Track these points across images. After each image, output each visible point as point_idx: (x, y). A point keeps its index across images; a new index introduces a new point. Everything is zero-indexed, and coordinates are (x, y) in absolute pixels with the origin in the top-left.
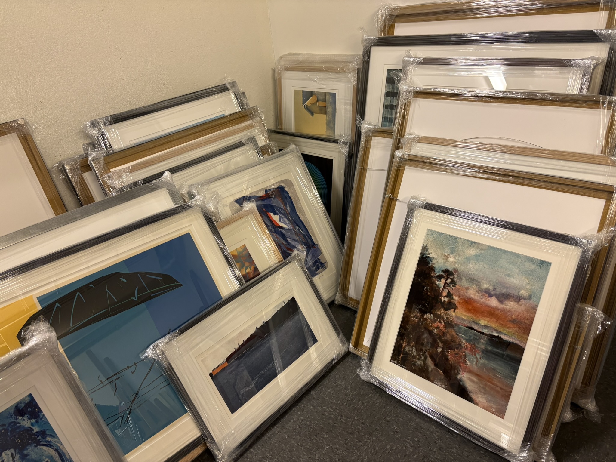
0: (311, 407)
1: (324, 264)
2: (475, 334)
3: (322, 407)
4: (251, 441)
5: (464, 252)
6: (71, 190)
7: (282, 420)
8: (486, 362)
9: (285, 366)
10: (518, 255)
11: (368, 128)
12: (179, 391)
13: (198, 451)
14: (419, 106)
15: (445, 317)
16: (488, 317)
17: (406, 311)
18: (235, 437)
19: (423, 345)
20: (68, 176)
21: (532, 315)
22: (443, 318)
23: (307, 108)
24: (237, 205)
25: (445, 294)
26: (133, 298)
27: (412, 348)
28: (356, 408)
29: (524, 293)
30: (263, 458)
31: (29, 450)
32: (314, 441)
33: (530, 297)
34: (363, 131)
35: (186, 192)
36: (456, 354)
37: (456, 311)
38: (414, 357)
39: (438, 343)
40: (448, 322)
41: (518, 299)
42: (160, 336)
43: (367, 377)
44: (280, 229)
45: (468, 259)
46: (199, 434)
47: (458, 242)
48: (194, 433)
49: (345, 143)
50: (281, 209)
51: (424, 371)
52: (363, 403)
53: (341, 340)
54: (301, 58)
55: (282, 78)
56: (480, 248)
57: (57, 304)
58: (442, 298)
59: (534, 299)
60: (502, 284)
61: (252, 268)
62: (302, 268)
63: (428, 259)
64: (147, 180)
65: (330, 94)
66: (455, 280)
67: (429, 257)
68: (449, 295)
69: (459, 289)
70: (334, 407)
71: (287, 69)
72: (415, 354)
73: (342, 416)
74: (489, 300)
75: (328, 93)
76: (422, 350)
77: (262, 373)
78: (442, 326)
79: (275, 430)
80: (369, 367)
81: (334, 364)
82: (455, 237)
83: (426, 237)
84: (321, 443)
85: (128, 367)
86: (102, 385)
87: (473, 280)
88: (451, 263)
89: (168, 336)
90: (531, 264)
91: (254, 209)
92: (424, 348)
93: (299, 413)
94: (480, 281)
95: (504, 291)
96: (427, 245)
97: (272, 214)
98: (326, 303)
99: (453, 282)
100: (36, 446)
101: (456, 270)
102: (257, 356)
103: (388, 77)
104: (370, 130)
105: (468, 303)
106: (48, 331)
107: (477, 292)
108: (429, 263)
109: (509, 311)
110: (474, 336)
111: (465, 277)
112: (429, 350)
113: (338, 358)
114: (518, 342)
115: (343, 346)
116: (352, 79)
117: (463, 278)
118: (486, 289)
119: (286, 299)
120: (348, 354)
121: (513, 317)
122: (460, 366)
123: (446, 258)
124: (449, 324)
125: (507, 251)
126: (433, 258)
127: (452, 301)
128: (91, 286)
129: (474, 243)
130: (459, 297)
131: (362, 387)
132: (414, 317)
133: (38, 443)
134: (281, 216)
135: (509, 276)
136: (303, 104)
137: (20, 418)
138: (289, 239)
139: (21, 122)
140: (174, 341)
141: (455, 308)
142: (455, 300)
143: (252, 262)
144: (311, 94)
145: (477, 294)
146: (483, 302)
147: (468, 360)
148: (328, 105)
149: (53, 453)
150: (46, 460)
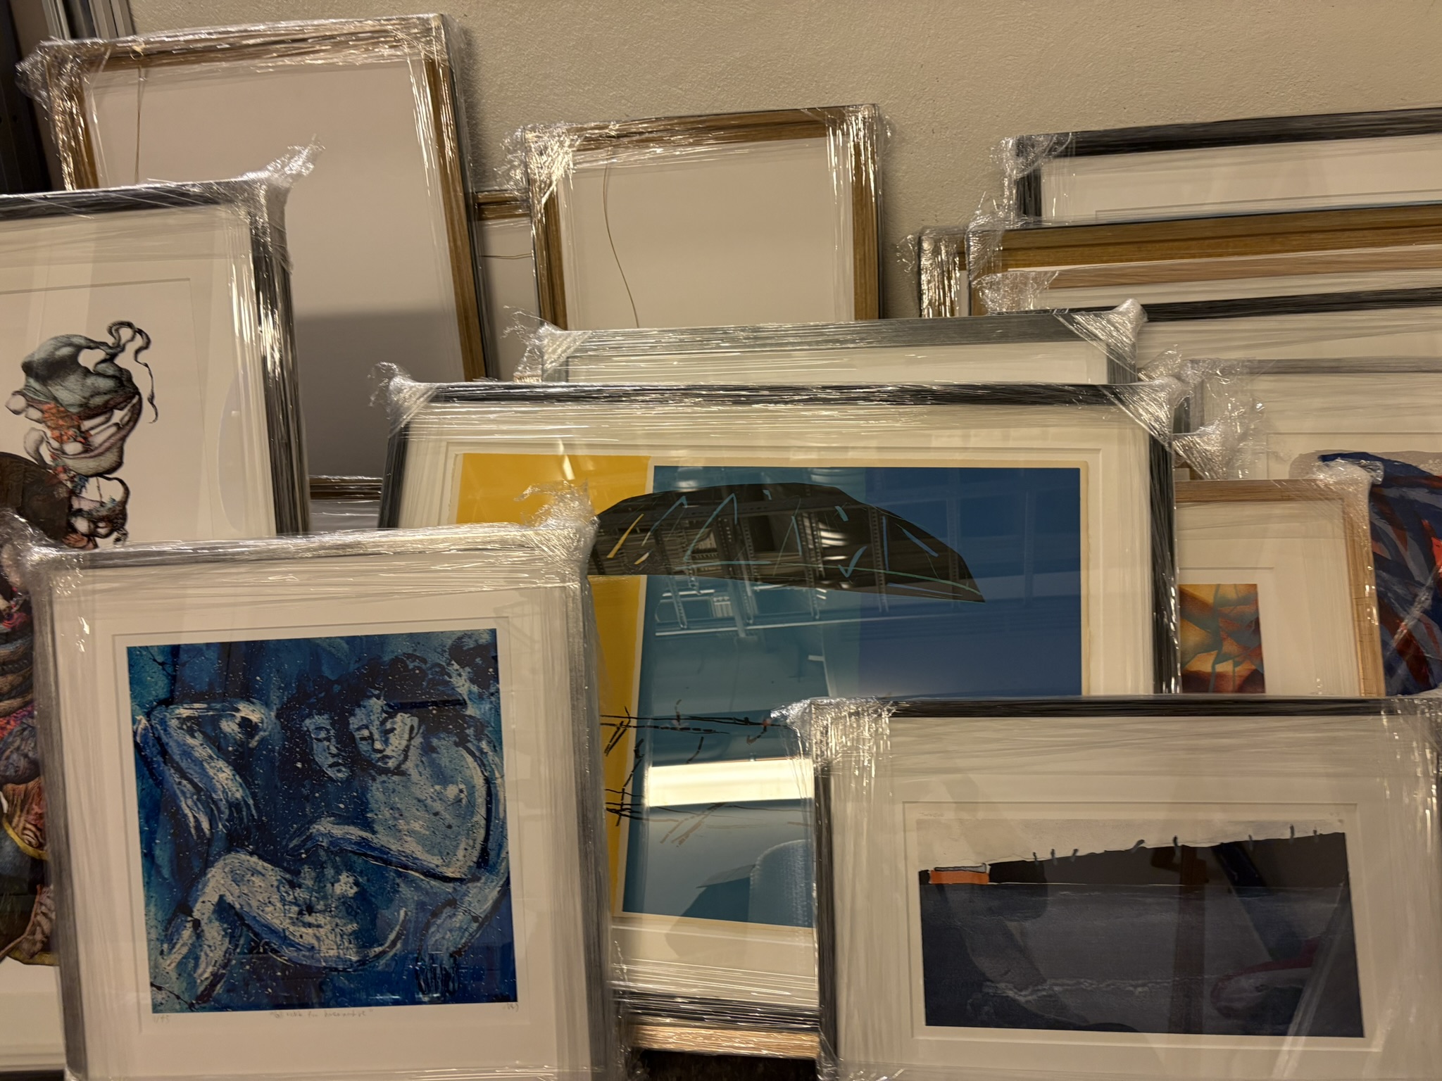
20: (919, 265)
26: (842, 569)
31: (444, 743)
57: (683, 500)
91: (1353, 486)
100: (457, 744)
119: (1311, 823)
133: (462, 742)
137: (456, 666)
143: (1253, 651)
149: (479, 781)
150: (462, 786)
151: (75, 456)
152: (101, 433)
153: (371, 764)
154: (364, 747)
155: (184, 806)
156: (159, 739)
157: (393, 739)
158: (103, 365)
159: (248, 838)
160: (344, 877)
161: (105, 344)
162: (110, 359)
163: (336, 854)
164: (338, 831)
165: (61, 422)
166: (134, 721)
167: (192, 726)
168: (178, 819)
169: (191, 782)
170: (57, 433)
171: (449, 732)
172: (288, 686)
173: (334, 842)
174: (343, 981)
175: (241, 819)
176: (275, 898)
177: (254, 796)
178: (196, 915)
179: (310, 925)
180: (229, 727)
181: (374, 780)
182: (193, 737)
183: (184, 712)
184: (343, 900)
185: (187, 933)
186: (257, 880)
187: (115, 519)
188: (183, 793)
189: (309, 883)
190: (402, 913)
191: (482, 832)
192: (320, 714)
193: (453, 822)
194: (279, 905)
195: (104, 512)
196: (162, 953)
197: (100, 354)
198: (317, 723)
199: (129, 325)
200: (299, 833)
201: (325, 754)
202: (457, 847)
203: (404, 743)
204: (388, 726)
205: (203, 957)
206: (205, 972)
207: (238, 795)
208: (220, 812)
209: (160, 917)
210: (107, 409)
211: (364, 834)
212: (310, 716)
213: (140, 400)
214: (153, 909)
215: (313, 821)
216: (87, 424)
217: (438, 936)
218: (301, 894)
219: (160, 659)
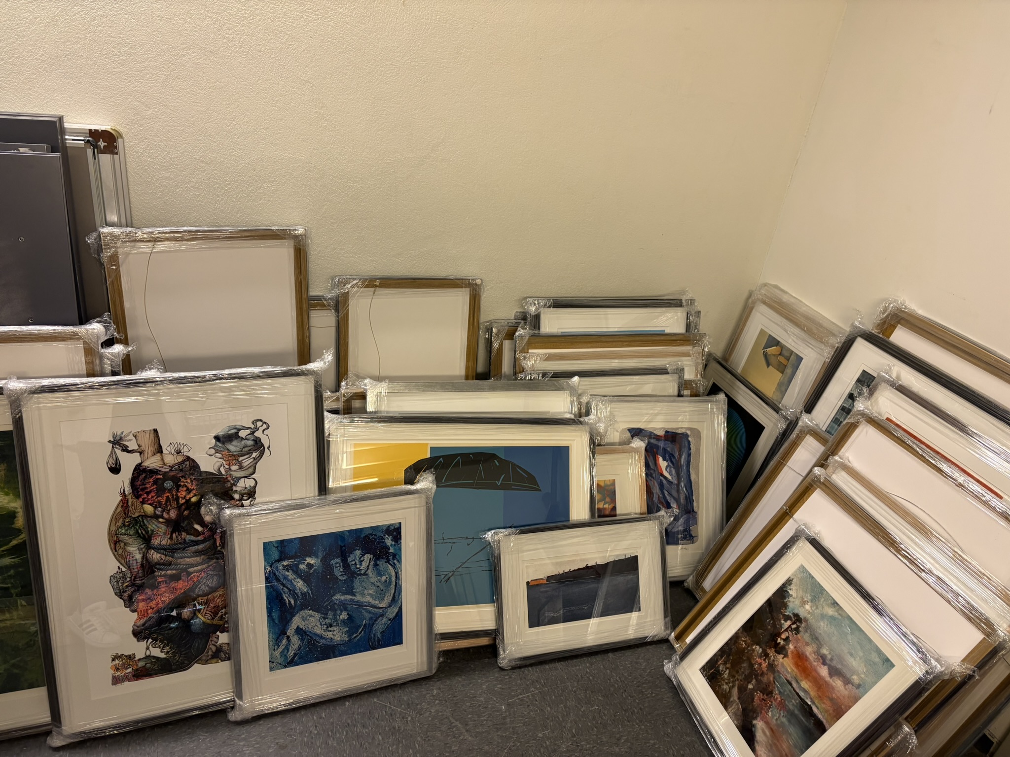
0: (602, 667)
1: (693, 537)
2: (790, 691)
3: (611, 672)
4: (533, 661)
5: (823, 607)
6: (487, 351)
7: (569, 661)
8: (787, 723)
9: (603, 614)
10: (870, 641)
11: (806, 423)
12: (496, 580)
13: (484, 641)
14: (867, 433)
15: (772, 658)
16: (811, 682)
17: (740, 632)
18: (522, 649)
19: (737, 672)
20: (491, 338)
21: (850, 704)
22: (770, 659)
23: (766, 356)
24: (628, 435)
25: (783, 636)
26: (497, 482)
27: (726, 669)
28: (643, 692)
29: (855, 679)
30: (537, 681)
32: (588, 695)
33: (858, 686)
34: (800, 423)
35: (586, 401)
36: (763, 699)
37: (785, 659)
38: (723, 679)
39: (753, 679)
40: (773, 665)
41: (847, 681)
42: (502, 526)
43: (670, 672)
44: (662, 478)
45: (823, 616)
46: (494, 628)
47: (822, 594)
48: (489, 624)
49: (785, 418)
50: (674, 457)
51: (725, 698)
52: (652, 693)
53: (666, 624)
54: (785, 298)
55: (755, 308)
56: (840, 612)
57: (441, 459)
58: (779, 639)
59: (861, 689)
60: (841, 660)
61: (611, 506)
62: (661, 532)
63: (787, 594)
64: (557, 375)
65: (797, 355)
66: (800, 629)
67: (788, 592)
68: (787, 640)
69: (799, 639)
70: (623, 679)
71: (764, 303)
72: (726, 676)
73: (625, 691)
74: (820, 667)
75: (795, 353)
76: (734, 676)
77: (572, 608)
78: (764, 665)
79: (559, 665)
80: (676, 664)
81: (646, 642)
82: (822, 587)
83: (796, 571)
84: (593, 701)
85: (467, 538)
86: (442, 541)
87: (817, 639)
88: (805, 610)
89: (509, 530)
90: (877, 656)
91: (641, 448)
92: (737, 676)
93: (588, 665)
94: (822, 643)
95: (839, 666)
96: (792, 579)
97: (661, 459)
98: (668, 580)
99: (797, 630)
100: (386, 562)
101: (806, 620)
102: (576, 590)
103: (861, 378)
104: (807, 427)
105: (800, 658)
106: (432, 482)
107: (814, 653)
108: (785, 599)
109: (833, 688)
110: (788, 692)
111: (811, 632)
112: (741, 680)
113: (653, 638)
114: (824, 722)
115: (665, 631)
116: (826, 355)
117: (809, 631)
118: (824, 654)
119: (630, 553)
120: (665, 641)
121: (834, 695)
122: (761, 712)
123: (804, 603)
124: (772, 667)
125: (863, 631)
126: (792, 595)
127: (787, 647)
128: (471, 456)
129: (837, 604)
130: (795, 647)
131: (660, 679)
132: (744, 641)
133: (388, 561)
134: (671, 464)
135: (851, 655)
136: (764, 348)
137: (387, 536)
138: (666, 493)
139: (478, 282)
140: (512, 538)
141: (786, 656)
142: (789, 648)
143: (613, 500)
144: (777, 343)
145: (813, 655)
146: (814, 666)
147: (772, 712)
148: (789, 366)
149: (393, 574)
150: (387, 576)
151: (235, 471)
152: (247, 461)
153: (355, 573)
154: (353, 567)
155: (284, 596)
156: (275, 574)
157: (363, 563)
158: (250, 436)
159: (308, 605)
160: (343, 613)
161: (250, 428)
162: (252, 433)
163: (341, 605)
164: (342, 598)
165: (230, 458)
166: (265, 569)
167: (287, 568)
168: (282, 601)
169: (287, 588)
170: (228, 462)
171: (383, 558)
172: (325, 550)
173: (341, 601)
174: (342, 648)
175: (306, 599)
176: (318, 624)
177: (311, 590)
178: (288, 634)
179: (331, 631)
180: (302, 567)
181: (356, 578)
182: (288, 572)
183: (285, 563)
184: (343, 621)
185: (284, 642)
186: (312, 619)
187: (251, 494)
188: (284, 592)
189: (331, 617)
190: (364, 622)
191: (393, 590)
192: (337, 558)
193: (384, 589)
194: (320, 626)
195: (246, 491)
196: (274, 650)
197: (248, 432)
198: (336, 561)
199: (261, 420)
200: (328, 600)
201: (338, 572)
202: (384, 597)
203: (367, 564)
204: (362, 559)
205: (290, 648)
206: (291, 653)
207: (305, 590)
208: (298, 597)
209: (274, 637)
210: (250, 453)
211: (352, 597)
212: (333, 559)
213: (264, 448)
214: (271, 635)
215: (333, 595)
216: (241, 459)
217: (377, 627)
218: (328, 621)
219: (276, 545)
